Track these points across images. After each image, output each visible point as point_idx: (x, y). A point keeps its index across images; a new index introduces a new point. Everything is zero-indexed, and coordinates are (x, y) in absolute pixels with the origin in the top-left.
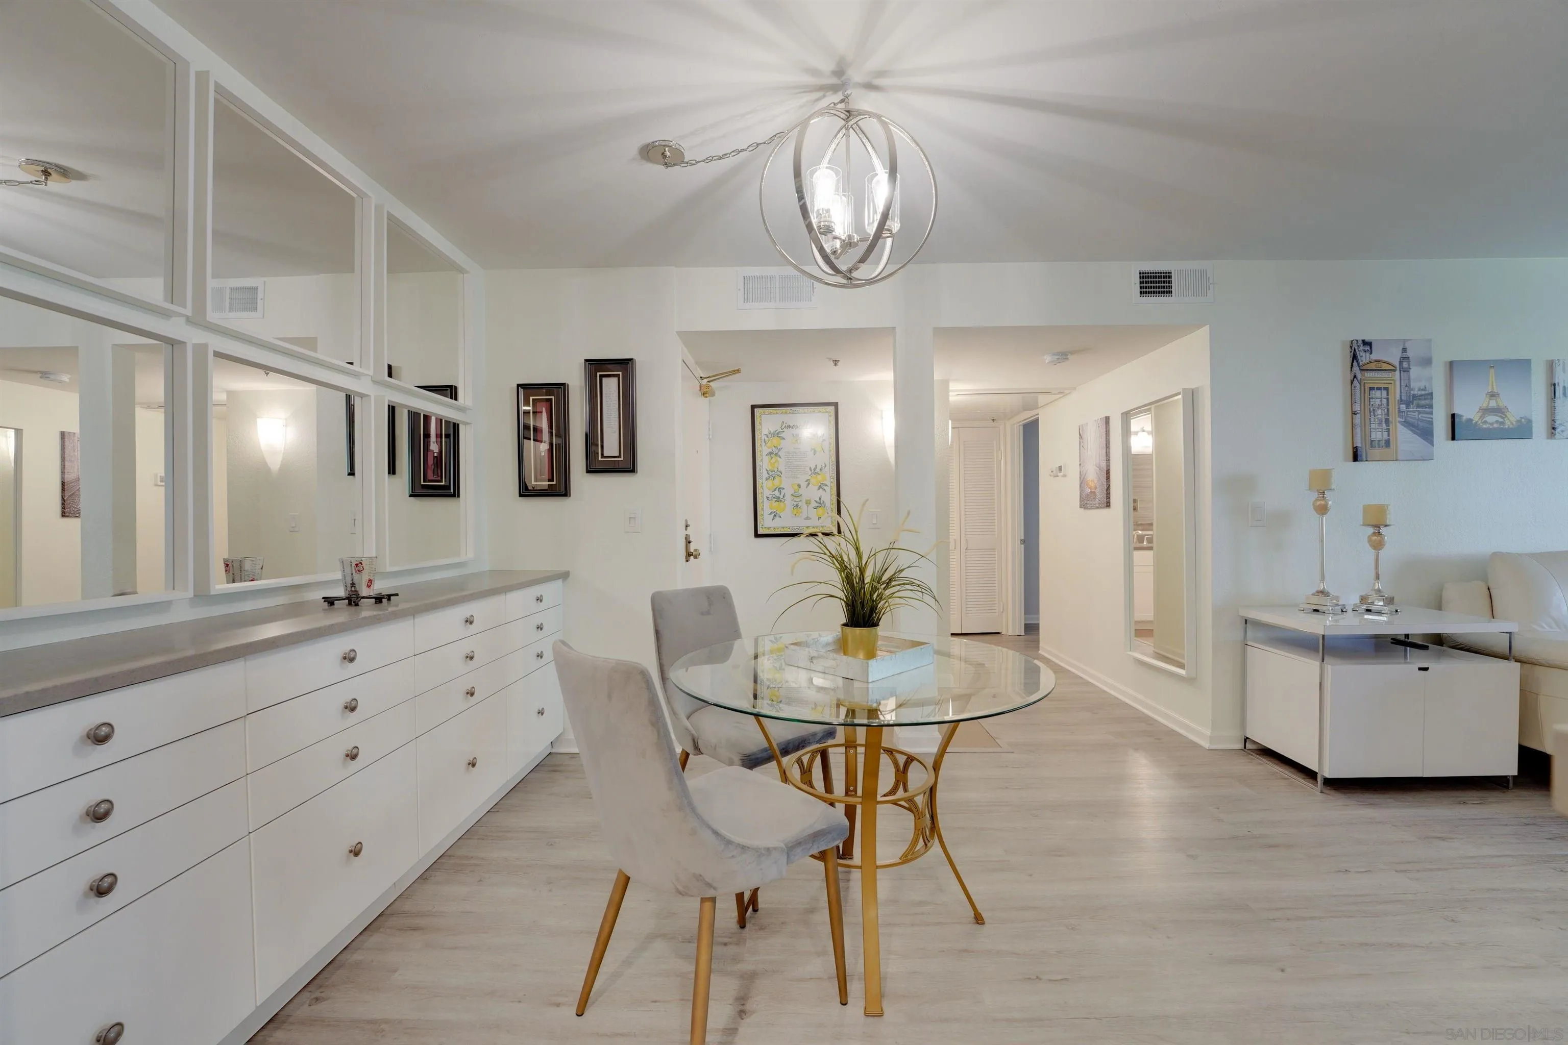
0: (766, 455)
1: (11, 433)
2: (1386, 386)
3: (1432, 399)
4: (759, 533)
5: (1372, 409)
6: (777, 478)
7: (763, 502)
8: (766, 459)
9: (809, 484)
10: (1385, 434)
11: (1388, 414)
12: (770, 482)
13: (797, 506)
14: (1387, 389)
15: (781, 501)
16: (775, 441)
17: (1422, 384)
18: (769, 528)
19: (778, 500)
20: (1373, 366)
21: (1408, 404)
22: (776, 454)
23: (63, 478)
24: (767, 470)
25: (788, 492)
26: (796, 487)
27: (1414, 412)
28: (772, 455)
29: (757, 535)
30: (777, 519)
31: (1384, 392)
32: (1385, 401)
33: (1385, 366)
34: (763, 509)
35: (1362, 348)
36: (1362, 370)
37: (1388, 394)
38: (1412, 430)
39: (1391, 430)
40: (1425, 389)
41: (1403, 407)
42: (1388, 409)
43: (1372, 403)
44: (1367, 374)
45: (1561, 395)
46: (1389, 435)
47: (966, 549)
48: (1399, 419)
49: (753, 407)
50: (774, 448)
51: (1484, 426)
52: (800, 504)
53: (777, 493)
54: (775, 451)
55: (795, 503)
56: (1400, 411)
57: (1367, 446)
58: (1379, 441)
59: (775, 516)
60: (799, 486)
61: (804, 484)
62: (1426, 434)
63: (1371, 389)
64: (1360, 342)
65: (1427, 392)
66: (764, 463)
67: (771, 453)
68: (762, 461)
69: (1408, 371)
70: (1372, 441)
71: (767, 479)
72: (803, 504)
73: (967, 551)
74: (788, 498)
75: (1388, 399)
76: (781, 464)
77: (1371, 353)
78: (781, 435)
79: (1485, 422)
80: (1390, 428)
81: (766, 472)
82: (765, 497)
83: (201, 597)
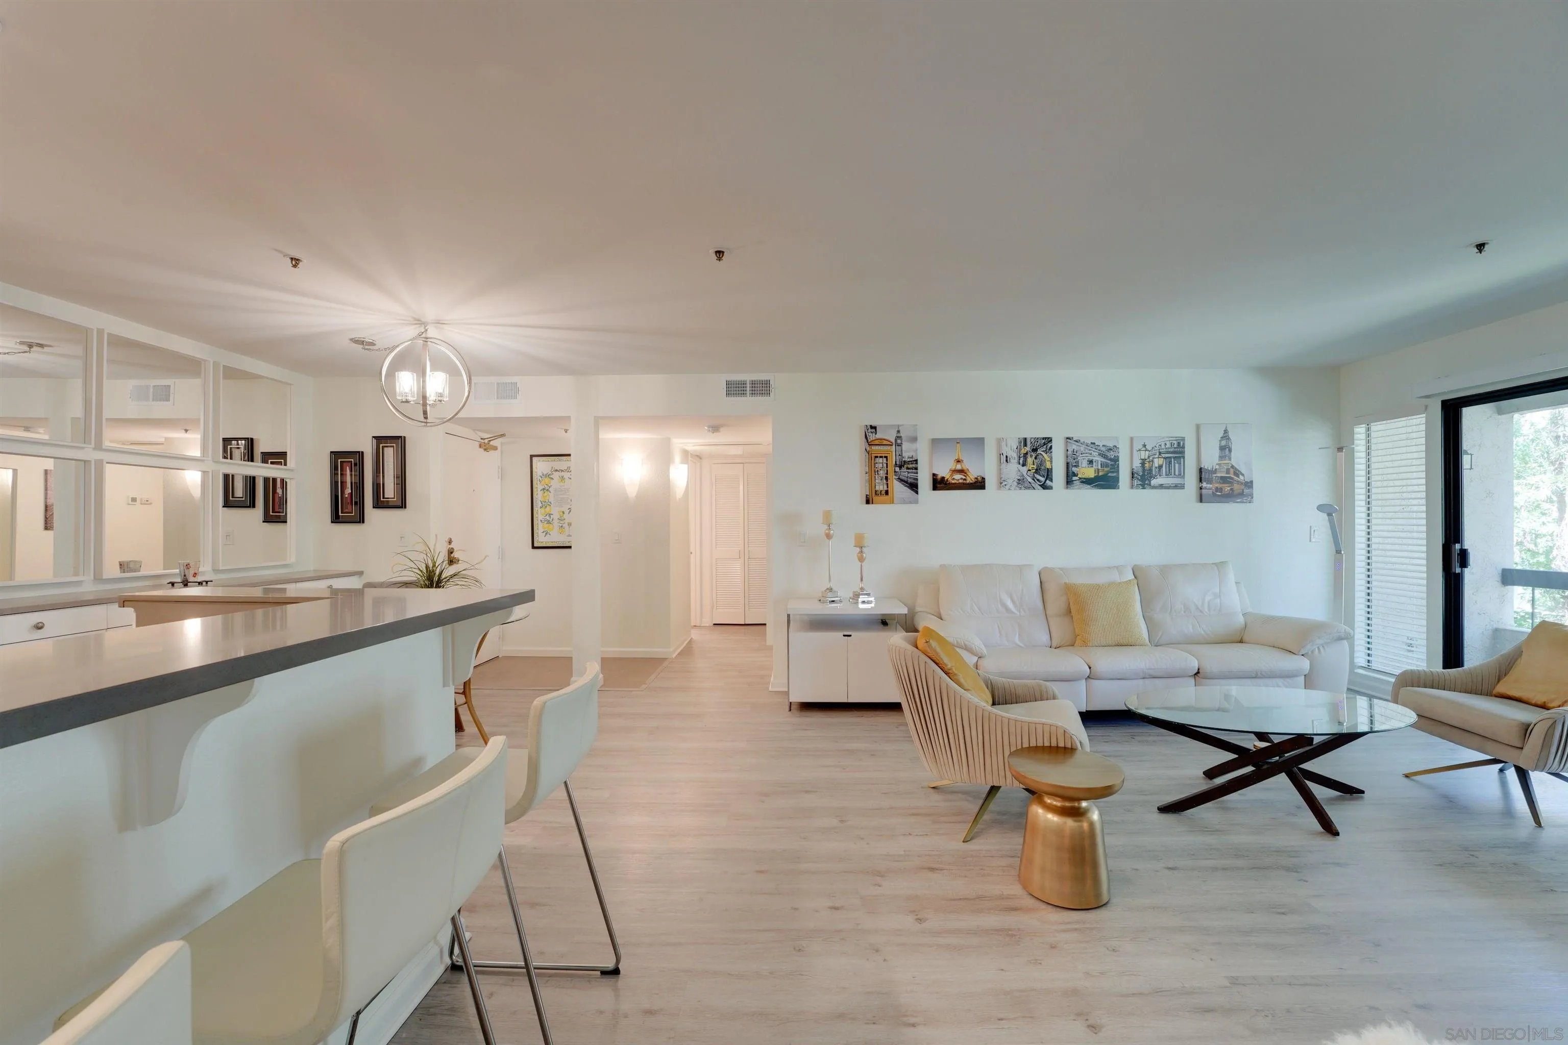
0: (541, 490)
1: (11, 471)
2: (886, 455)
3: (917, 463)
5: (876, 470)
6: (548, 507)
7: (538, 524)
8: (540, 493)
9: (570, 511)
10: (885, 486)
11: (887, 474)
12: (543, 510)
13: (562, 527)
14: (886, 457)
15: (551, 523)
16: (547, 480)
17: (910, 454)
18: (542, 542)
19: (549, 522)
20: (877, 442)
21: (901, 467)
22: (547, 490)
23: (46, 502)
24: (541, 501)
25: (556, 516)
26: (561, 513)
27: (905, 472)
28: (545, 491)
29: (534, 547)
30: (548, 535)
31: (885, 459)
32: (885, 465)
33: (885, 443)
34: (538, 529)
35: (870, 430)
36: (869, 445)
37: (887, 461)
38: (903, 484)
39: (889, 484)
40: (912, 457)
41: (897, 469)
42: (887, 470)
43: (876, 466)
44: (873, 448)
45: (1005, 461)
46: (888, 488)
47: (749, 558)
48: (894, 477)
49: (532, 456)
50: (546, 486)
51: (953, 482)
52: (564, 525)
53: (548, 518)
54: (547, 487)
55: (561, 525)
56: (895, 472)
57: (873, 495)
58: (881, 491)
59: (546, 534)
60: (563, 513)
61: (567, 512)
62: (913, 486)
63: (876, 457)
64: (869, 427)
65: (913, 459)
66: (538, 496)
67: (544, 489)
68: (537, 494)
69: (900, 446)
70: (876, 491)
71: (541, 508)
72: (566, 525)
74: (556, 522)
75: (887, 464)
76: (551, 497)
77: (876, 434)
78: (551, 477)
79: (954, 479)
80: (888, 482)
81: (540, 503)
82: (539, 521)
83: (98, 578)
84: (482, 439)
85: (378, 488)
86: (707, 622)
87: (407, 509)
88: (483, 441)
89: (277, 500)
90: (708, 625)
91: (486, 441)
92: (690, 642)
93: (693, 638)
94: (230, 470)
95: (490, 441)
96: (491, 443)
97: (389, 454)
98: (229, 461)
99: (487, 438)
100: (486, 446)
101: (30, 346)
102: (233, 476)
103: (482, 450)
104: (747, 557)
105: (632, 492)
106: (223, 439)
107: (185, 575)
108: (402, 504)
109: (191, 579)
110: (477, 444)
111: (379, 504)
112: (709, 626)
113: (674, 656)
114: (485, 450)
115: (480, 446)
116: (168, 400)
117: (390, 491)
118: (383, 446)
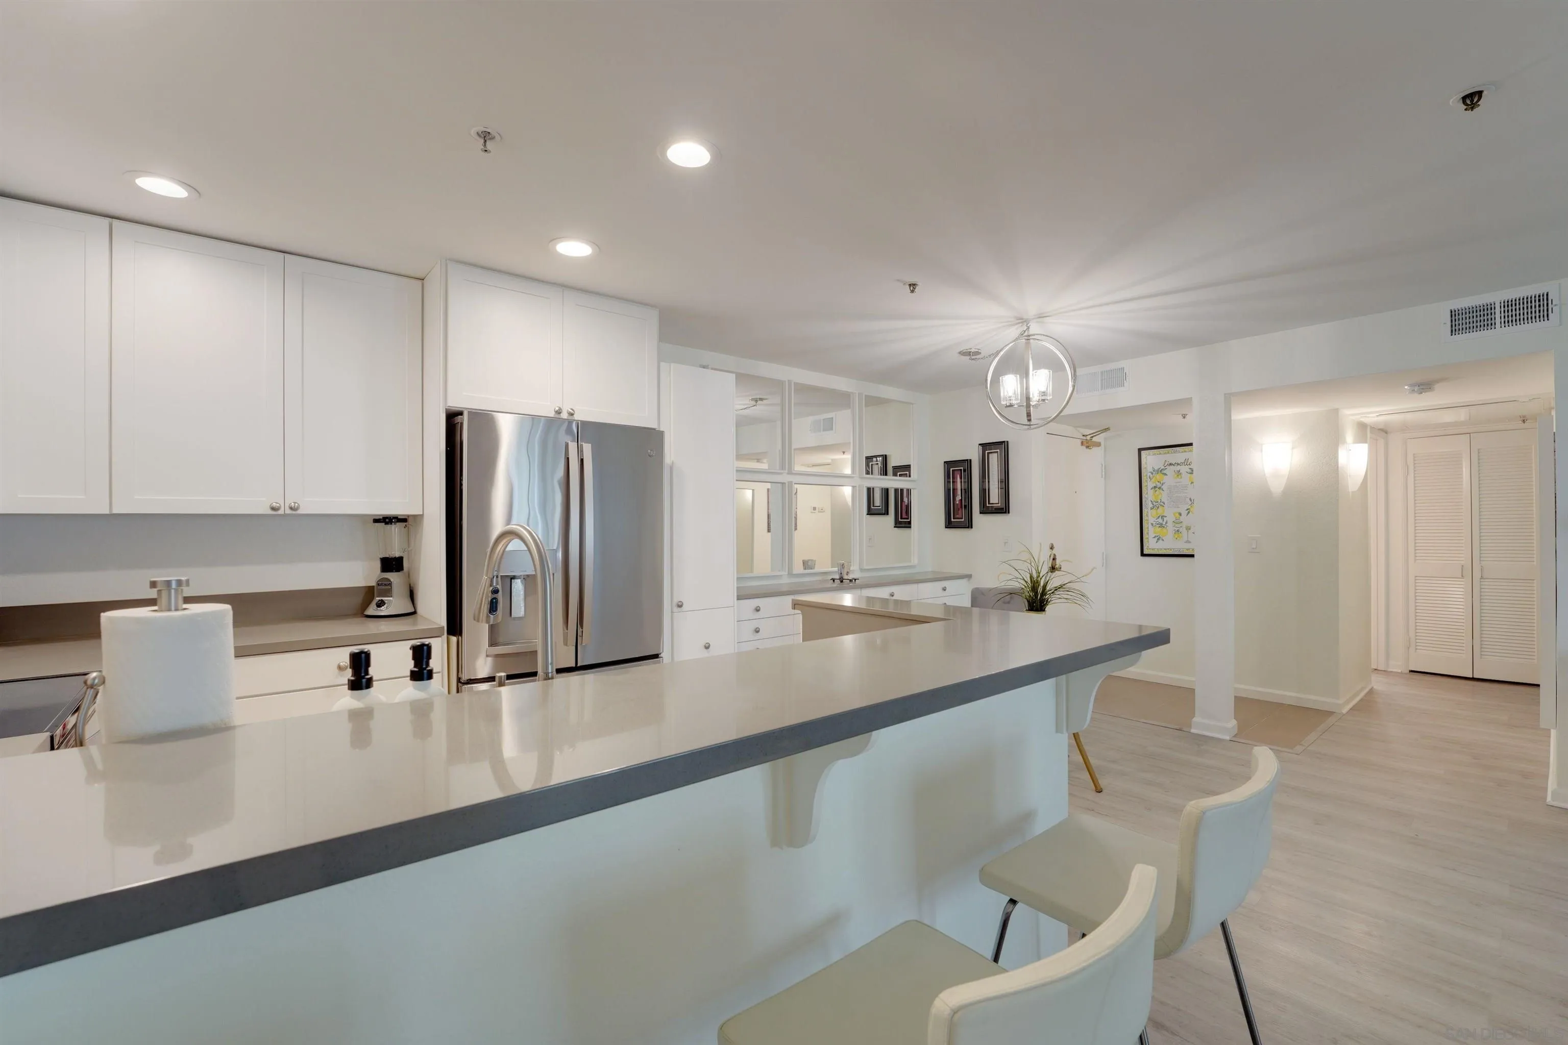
0: (1152, 489)
1: (751, 491)
4: (1144, 553)
6: (1160, 508)
7: (1148, 528)
8: (1151, 492)
9: (1189, 512)
12: (1154, 511)
13: (1178, 531)
15: (1164, 527)
16: (1159, 476)
18: (1153, 549)
19: (1161, 526)
22: (1160, 488)
24: (1151, 501)
25: (1170, 518)
26: (1177, 515)
28: (1157, 489)
29: (1143, 555)
30: (1160, 541)
34: (1148, 533)
47: (1482, 578)
49: (1140, 450)
50: (1157, 483)
52: (1181, 530)
53: (1160, 520)
54: (1159, 485)
55: (1177, 529)
59: (1158, 539)
60: (1180, 514)
61: (1184, 513)
66: (1149, 495)
67: (1155, 487)
68: (1147, 493)
71: (1151, 509)
72: (1183, 530)
73: (1482, 580)
74: (1170, 524)
76: (1164, 496)
78: (1165, 472)
81: (1150, 503)
82: (1150, 524)
83: (791, 574)
84: (1084, 436)
85: (984, 493)
86: (1398, 665)
87: (1010, 514)
88: (1084, 438)
89: (904, 508)
90: (1400, 671)
91: (1088, 438)
92: (1371, 691)
93: (1375, 687)
94: (870, 485)
95: (1092, 437)
96: (1094, 439)
97: (994, 460)
98: (870, 476)
99: (1090, 434)
100: (1088, 443)
101: (756, 401)
102: (873, 489)
103: (1084, 447)
104: (1477, 575)
106: (866, 457)
107: (841, 574)
108: (1004, 510)
109: (845, 577)
110: (1079, 442)
111: (986, 510)
112: (1401, 673)
113: (1345, 711)
114: (1087, 447)
115: (1082, 444)
116: (832, 429)
117: (995, 498)
118: (988, 453)
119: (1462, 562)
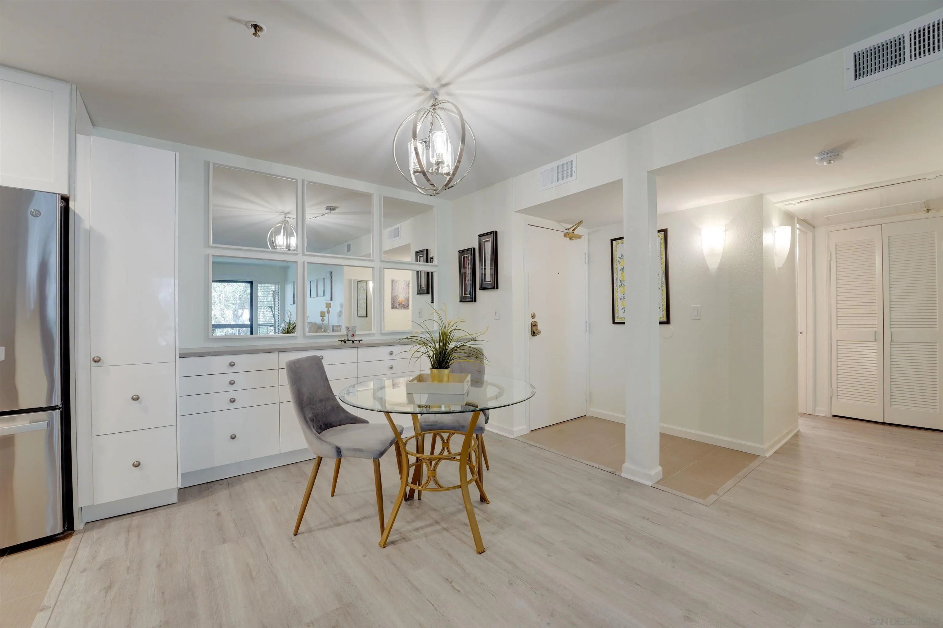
0: (620, 271)
4: (615, 321)
6: (626, 286)
7: (617, 301)
8: (620, 273)
12: (622, 288)
18: (622, 318)
23: (392, 296)
24: (620, 280)
29: (614, 323)
34: (618, 306)
47: (892, 341)
49: (612, 240)
59: (625, 311)
66: (618, 276)
67: (623, 269)
68: (617, 274)
71: (620, 286)
73: (892, 343)
81: (619, 282)
82: (619, 298)
84: (566, 229)
85: (482, 274)
86: (823, 410)
87: (499, 289)
88: (568, 231)
90: (824, 415)
91: (571, 230)
92: (797, 435)
93: (802, 430)
95: (574, 230)
96: (575, 232)
99: (571, 228)
100: (570, 235)
103: (567, 239)
104: (887, 339)
105: (713, 264)
107: (348, 336)
108: (496, 286)
110: (563, 234)
111: (483, 286)
112: (826, 417)
114: (570, 239)
115: (565, 236)
117: (489, 277)
118: (484, 241)
119: (876, 329)
